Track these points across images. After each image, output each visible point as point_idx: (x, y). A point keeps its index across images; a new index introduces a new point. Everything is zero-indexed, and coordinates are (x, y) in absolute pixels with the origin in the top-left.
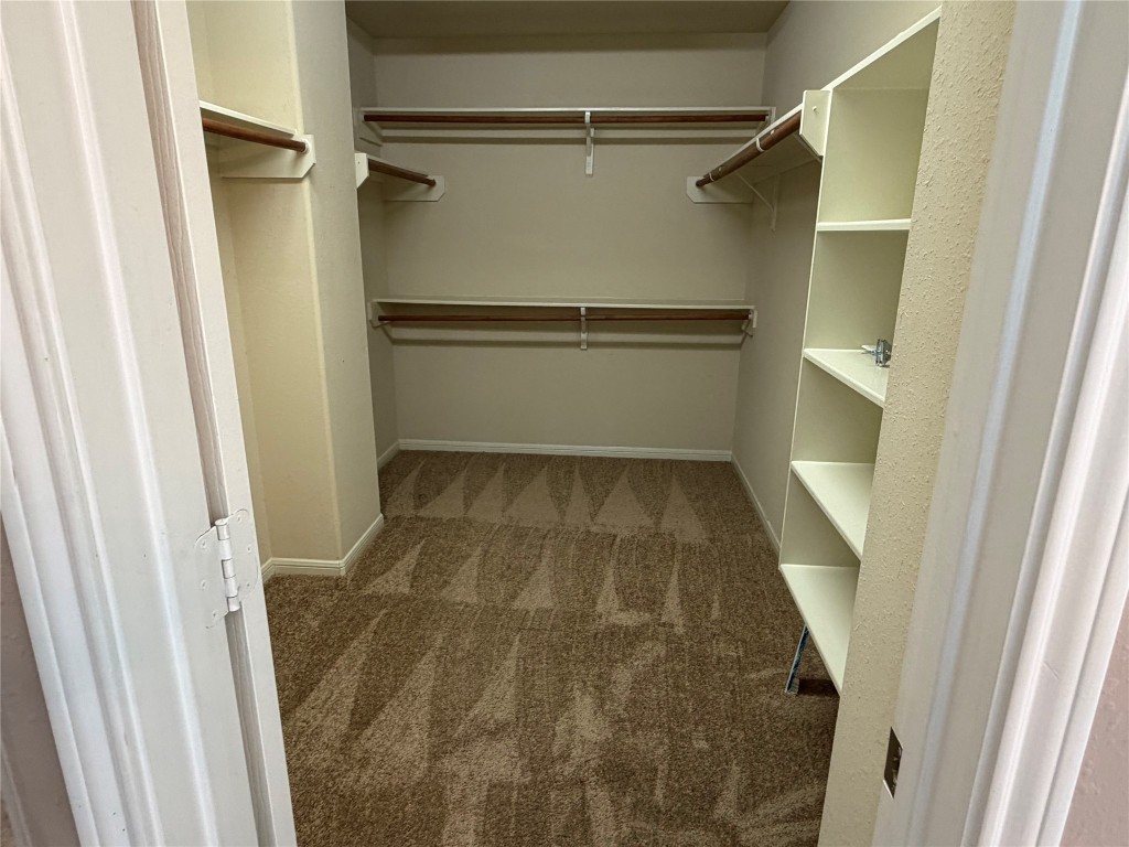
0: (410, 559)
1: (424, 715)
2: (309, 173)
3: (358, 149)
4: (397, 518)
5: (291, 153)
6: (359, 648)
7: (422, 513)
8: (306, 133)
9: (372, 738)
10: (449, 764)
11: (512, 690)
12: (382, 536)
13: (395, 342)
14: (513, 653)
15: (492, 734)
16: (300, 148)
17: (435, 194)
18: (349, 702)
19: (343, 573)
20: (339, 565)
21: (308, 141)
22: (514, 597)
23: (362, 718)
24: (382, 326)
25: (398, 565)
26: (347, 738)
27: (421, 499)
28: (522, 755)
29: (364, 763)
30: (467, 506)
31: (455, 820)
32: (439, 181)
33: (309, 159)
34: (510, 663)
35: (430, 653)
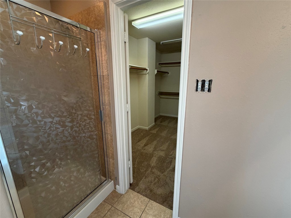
0: (157, 129)
1: (153, 147)
2: (148, 73)
3: (156, 69)
4: (157, 124)
5: (146, 71)
6: (147, 138)
7: (161, 124)
8: (148, 68)
9: (146, 148)
10: (155, 152)
11: (166, 147)
12: (154, 126)
13: (161, 98)
14: (168, 143)
15: (162, 151)
17: (169, 75)
18: (144, 143)
19: (147, 129)
20: (147, 128)
22: (171, 136)
23: (145, 145)
24: (159, 95)
25: (155, 130)
26: (143, 147)
27: (161, 122)
28: (165, 153)
29: (144, 150)
30: (168, 124)
31: (154, 158)
32: (170, 73)
34: (167, 144)
35: (156, 140)
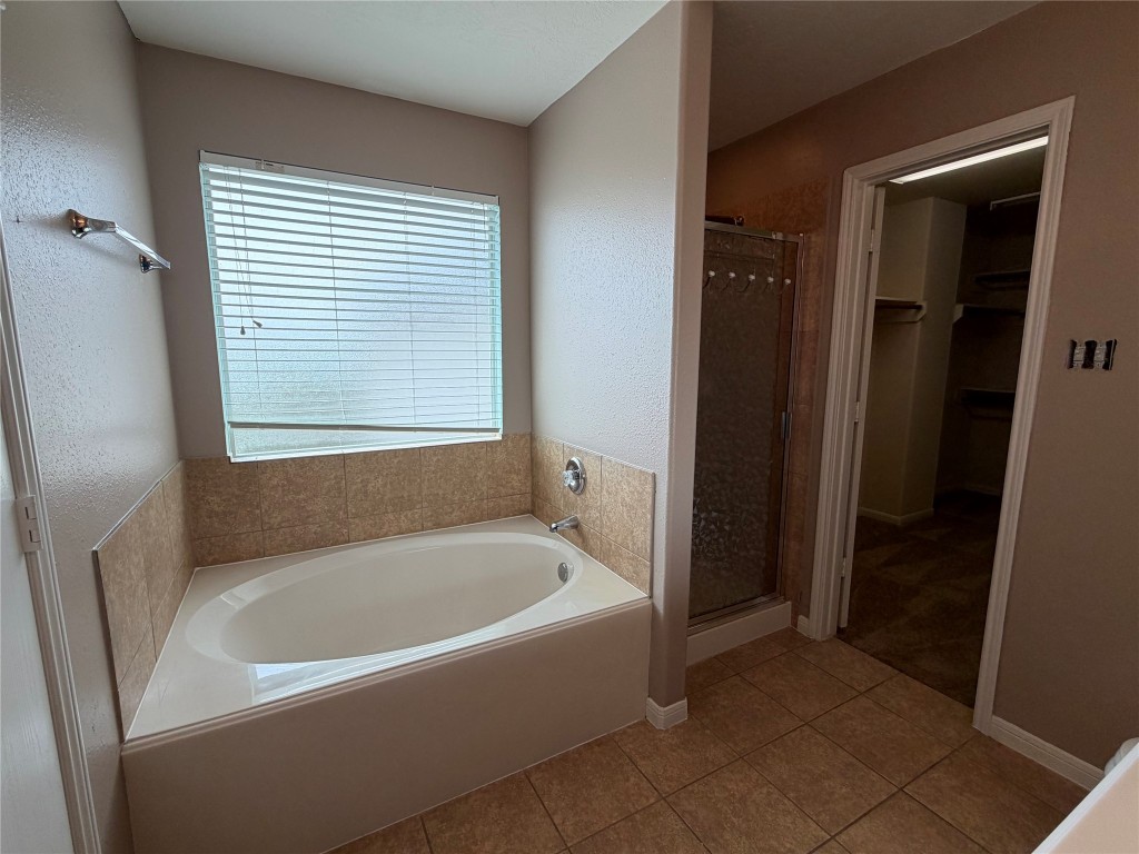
2: (922, 318)
3: (959, 302)
5: (914, 310)
8: (925, 300)
16: (919, 308)
19: (899, 525)
20: (898, 519)
21: (924, 304)
25: (934, 531)
33: (923, 312)
